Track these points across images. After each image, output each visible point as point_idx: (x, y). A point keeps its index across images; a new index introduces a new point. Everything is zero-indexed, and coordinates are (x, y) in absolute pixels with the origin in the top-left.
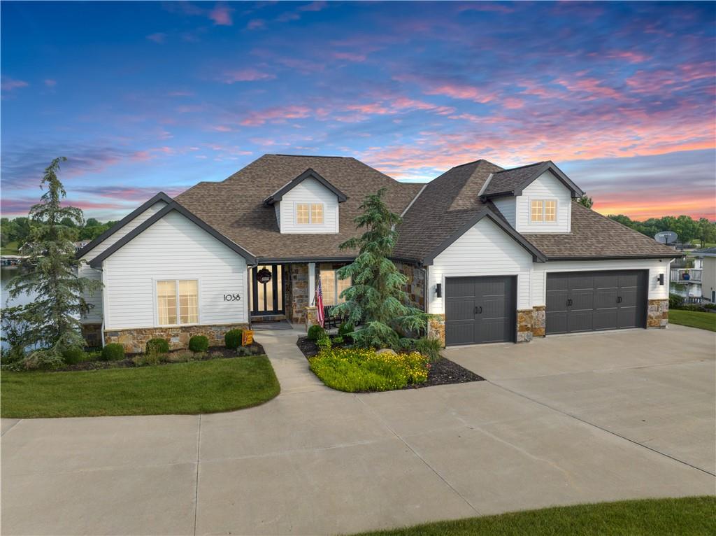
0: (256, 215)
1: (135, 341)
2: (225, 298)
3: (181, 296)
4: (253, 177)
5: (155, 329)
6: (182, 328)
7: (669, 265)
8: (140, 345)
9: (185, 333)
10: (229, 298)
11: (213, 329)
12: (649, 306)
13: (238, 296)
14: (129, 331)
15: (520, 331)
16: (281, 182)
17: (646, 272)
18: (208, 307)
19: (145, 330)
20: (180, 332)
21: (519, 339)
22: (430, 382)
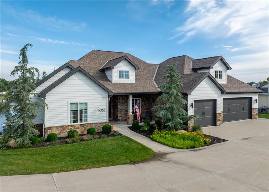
0: (98, 75)
1: (59, 132)
2: (99, 110)
3: (80, 110)
4: (91, 59)
5: (68, 126)
6: (80, 125)
7: (258, 95)
8: (61, 133)
9: (81, 127)
10: (101, 110)
11: (94, 124)
12: (253, 111)
13: (104, 110)
14: (57, 127)
15: (218, 121)
16: (104, 62)
17: (251, 98)
18: (91, 115)
19: (64, 126)
20: (79, 127)
21: (217, 124)
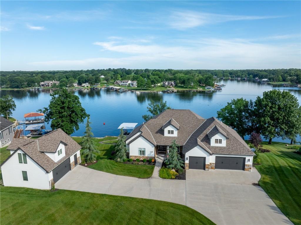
3: (142, 151)
5: (138, 156)
9: (143, 157)
10: (151, 152)
11: (148, 157)
12: (246, 166)
17: (245, 158)
18: (147, 153)
21: (206, 169)
22: (175, 179)
